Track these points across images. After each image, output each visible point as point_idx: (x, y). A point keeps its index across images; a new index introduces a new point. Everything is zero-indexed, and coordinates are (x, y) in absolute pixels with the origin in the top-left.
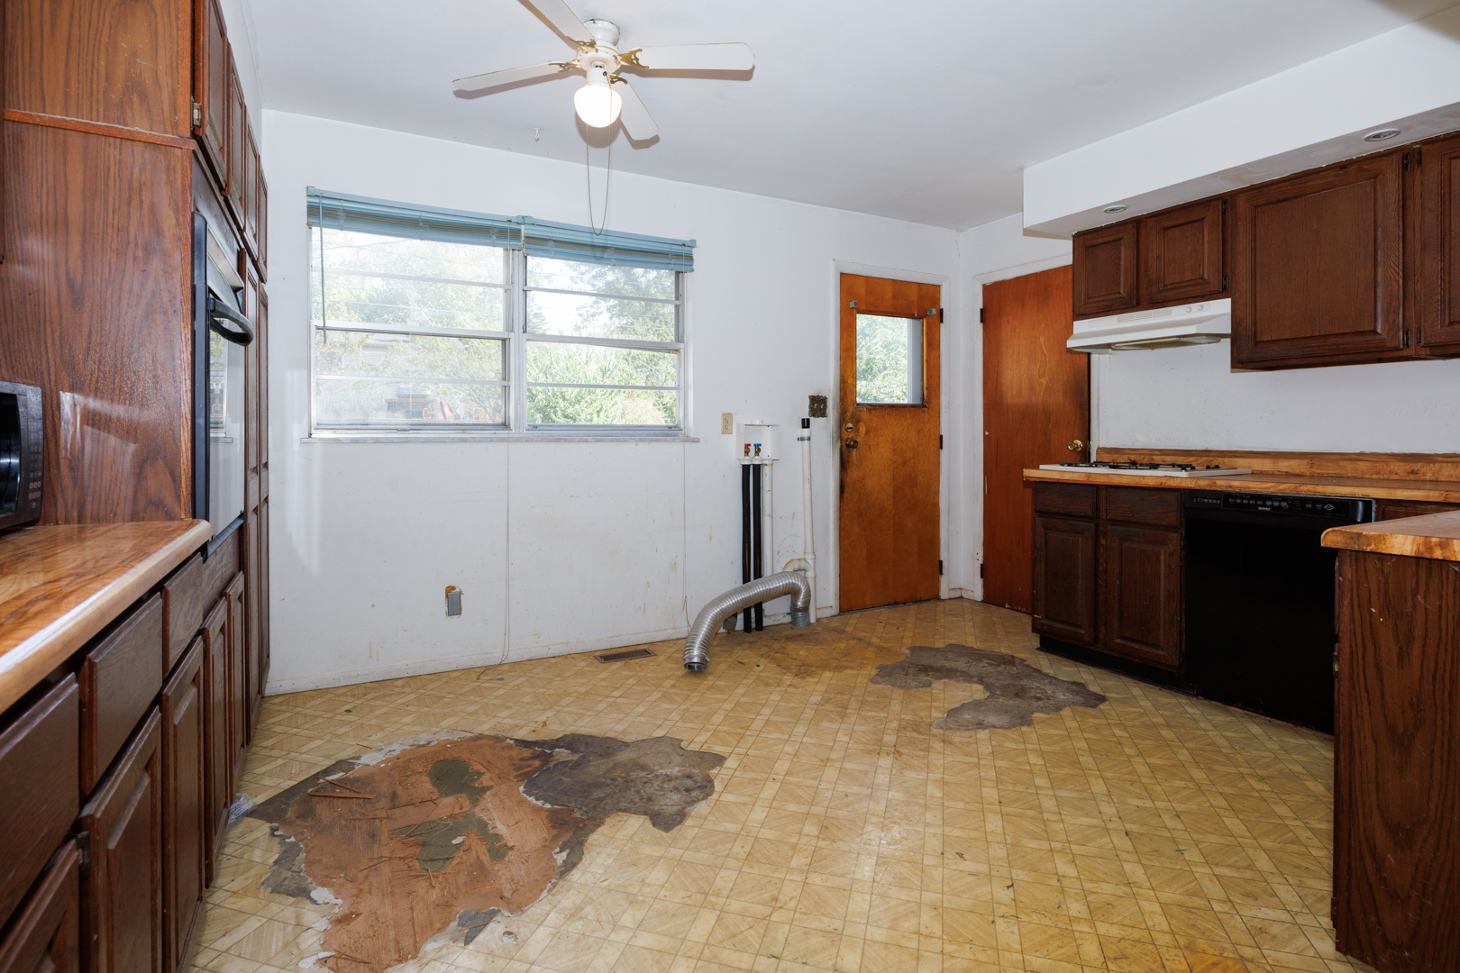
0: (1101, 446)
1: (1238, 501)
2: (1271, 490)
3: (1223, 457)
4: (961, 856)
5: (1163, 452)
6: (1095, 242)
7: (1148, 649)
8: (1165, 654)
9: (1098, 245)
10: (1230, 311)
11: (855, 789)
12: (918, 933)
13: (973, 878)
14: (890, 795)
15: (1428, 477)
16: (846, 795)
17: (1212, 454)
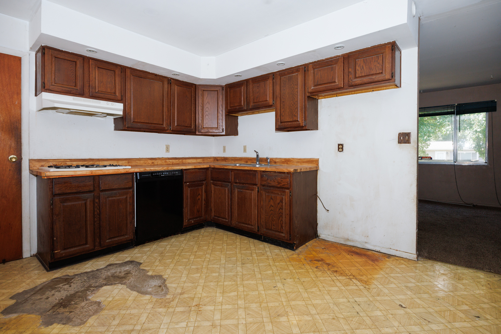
0: (31, 158)
1: (156, 174)
2: (162, 170)
3: (99, 161)
5: (71, 160)
6: (59, 56)
7: (121, 238)
8: (128, 236)
9: (60, 58)
10: (123, 108)
15: (156, 164)
17: (94, 160)
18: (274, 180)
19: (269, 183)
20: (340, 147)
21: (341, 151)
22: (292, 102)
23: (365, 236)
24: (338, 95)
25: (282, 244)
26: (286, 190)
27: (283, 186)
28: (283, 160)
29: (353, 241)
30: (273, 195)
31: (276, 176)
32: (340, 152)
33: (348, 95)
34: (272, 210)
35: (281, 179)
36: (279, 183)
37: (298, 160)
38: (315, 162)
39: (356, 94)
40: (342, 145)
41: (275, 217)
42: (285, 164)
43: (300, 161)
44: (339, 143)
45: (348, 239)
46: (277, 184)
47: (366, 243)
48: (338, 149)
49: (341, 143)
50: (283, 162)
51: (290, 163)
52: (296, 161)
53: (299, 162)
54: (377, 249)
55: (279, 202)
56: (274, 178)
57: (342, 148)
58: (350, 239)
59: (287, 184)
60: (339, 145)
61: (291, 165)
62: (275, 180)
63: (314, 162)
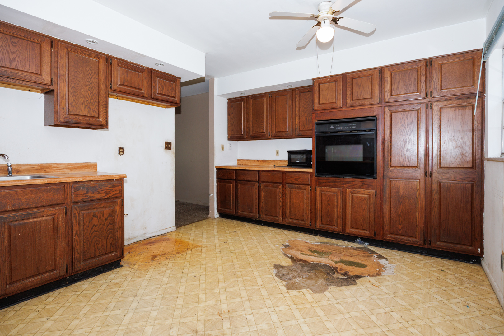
4: (195, 276)
11: (232, 289)
12: (206, 260)
13: (193, 272)
14: (219, 290)
16: (234, 286)
18: (98, 192)
19: (90, 197)
20: (121, 150)
21: (122, 154)
22: (89, 92)
23: (144, 229)
24: (118, 98)
25: (102, 270)
26: (117, 200)
27: (114, 196)
28: (36, 167)
29: (135, 238)
30: (96, 211)
31: (102, 185)
32: (120, 155)
33: (129, 101)
34: (95, 231)
35: (110, 188)
36: (106, 193)
37: (67, 166)
38: (94, 167)
39: (136, 103)
40: (123, 148)
41: (100, 239)
42: (41, 172)
43: (70, 167)
44: (120, 147)
45: (129, 239)
46: (104, 195)
47: (144, 234)
48: (118, 152)
49: (122, 147)
50: (37, 170)
51: (52, 170)
52: (63, 167)
53: (68, 168)
54: (154, 235)
55: (108, 217)
56: (100, 189)
57: (123, 152)
58: (131, 238)
59: (119, 192)
60: (120, 148)
61: (53, 173)
62: (100, 191)
63: (92, 167)
